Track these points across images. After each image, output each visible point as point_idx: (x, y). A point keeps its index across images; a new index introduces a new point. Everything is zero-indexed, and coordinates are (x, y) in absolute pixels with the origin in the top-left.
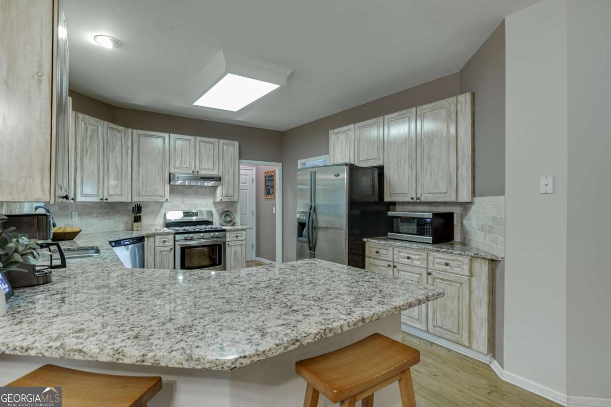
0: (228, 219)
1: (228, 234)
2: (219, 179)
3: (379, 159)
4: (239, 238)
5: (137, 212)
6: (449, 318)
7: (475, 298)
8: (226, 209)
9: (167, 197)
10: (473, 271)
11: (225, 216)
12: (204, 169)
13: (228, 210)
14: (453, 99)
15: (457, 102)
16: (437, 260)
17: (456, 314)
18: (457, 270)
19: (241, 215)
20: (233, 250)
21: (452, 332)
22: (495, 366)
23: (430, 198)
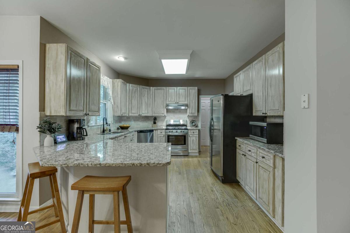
0: (194, 124)
1: (189, 131)
2: (187, 105)
3: (251, 90)
4: (195, 134)
5: (155, 120)
6: (264, 193)
9: (165, 114)
10: (275, 164)
11: (192, 123)
12: (181, 101)
13: (194, 120)
16: (260, 154)
17: (267, 192)
18: (268, 162)
19: (201, 122)
20: (192, 139)
21: (266, 203)
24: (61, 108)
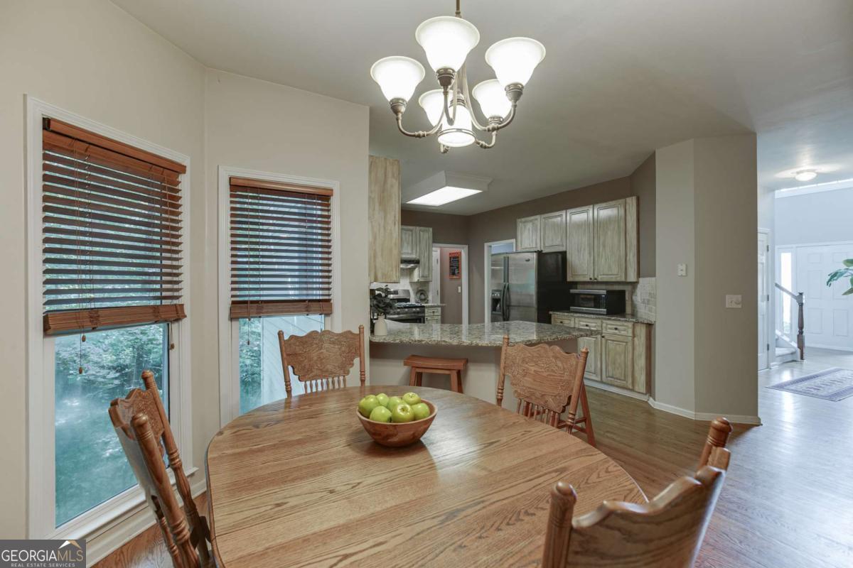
0: (423, 297)
1: (426, 310)
2: (417, 262)
3: (563, 246)
4: (436, 314)
6: (618, 369)
7: (636, 353)
8: (420, 289)
10: (635, 333)
11: (420, 294)
13: (423, 289)
14: (623, 200)
15: (626, 203)
16: (609, 326)
17: (623, 366)
18: (623, 333)
19: (431, 294)
21: (620, 379)
22: (651, 401)
23: (605, 279)
24: (392, 270)
